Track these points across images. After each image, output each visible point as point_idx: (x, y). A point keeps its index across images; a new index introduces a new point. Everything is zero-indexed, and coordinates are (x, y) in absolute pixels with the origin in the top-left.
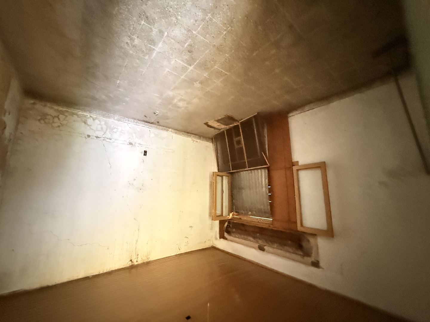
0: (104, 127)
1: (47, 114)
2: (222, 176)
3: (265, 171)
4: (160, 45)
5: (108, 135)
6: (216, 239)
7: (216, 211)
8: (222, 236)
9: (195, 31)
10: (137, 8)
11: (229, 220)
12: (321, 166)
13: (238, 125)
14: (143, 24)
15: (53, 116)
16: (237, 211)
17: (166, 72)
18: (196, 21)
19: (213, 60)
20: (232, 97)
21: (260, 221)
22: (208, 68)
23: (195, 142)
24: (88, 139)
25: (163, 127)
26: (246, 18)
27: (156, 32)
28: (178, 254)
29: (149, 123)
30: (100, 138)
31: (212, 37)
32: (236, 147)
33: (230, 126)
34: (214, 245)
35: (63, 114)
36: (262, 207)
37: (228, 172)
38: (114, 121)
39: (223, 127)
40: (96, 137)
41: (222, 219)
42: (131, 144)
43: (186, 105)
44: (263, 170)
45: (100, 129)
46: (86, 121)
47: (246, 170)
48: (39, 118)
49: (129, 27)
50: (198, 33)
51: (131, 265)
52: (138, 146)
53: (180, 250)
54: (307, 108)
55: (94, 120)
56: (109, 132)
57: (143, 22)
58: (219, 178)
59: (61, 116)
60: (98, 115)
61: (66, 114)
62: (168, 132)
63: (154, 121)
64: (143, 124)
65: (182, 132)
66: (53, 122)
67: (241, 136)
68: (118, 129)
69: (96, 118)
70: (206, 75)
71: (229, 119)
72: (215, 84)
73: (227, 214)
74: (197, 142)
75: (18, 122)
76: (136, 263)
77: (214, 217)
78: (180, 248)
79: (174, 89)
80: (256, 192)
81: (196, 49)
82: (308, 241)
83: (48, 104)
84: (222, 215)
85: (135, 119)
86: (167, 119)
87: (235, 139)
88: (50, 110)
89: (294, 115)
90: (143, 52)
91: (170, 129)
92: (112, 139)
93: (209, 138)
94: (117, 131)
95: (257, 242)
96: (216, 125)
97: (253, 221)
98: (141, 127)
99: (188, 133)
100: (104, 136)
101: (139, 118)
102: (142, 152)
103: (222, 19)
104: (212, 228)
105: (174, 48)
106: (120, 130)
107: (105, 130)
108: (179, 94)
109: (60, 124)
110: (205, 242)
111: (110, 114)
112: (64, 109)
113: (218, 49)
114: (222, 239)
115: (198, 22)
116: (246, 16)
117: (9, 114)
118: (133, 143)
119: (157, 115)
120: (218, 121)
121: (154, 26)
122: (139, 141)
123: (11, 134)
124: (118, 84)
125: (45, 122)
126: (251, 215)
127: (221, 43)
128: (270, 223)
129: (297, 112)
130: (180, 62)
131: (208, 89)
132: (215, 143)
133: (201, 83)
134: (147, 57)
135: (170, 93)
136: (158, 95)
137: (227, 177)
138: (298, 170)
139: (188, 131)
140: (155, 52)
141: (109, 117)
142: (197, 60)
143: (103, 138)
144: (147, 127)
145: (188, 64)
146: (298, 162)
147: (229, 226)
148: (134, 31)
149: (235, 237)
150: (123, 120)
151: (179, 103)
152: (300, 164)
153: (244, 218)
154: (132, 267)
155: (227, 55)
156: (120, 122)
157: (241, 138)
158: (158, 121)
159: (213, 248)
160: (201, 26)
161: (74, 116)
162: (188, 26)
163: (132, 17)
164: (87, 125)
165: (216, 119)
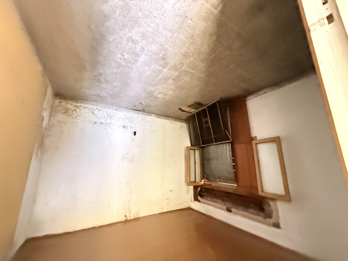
0: (106, 115)
1: (69, 109)
2: (194, 150)
3: (229, 146)
4: (142, 57)
5: (108, 121)
6: (191, 201)
7: (190, 178)
8: (196, 199)
9: (166, 45)
10: (126, 35)
11: (201, 185)
12: (276, 140)
13: (206, 108)
14: (131, 45)
15: (72, 110)
16: (208, 178)
17: (147, 74)
18: (167, 39)
19: (181, 63)
20: (199, 88)
21: (227, 187)
22: (178, 69)
23: (172, 123)
24: (95, 125)
25: (148, 113)
26: (203, 33)
27: (139, 49)
28: (161, 212)
29: (137, 110)
30: (103, 123)
31: (179, 48)
32: (205, 126)
33: (199, 109)
34: (190, 207)
35: (79, 108)
36: (228, 175)
37: (199, 146)
38: (113, 111)
39: (193, 111)
40: (100, 123)
41: (195, 184)
42: (124, 127)
43: (163, 97)
44: (227, 144)
45: (103, 117)
46: (94, 112)
47: (214, 145)
48: (64, 112)
49: (121, 47)
50: (169, 46)
51: (125, 219)
52: (130, 128)
53: (162, 209)
54: (261, 92)
55: (99, 111)
56: (109, 119)
57: (130, 44)
58: (192, 152)
59: (77, 110)
60: (102, 107)
61: (81, 108)
62: (152, 116)
63: (141, 109)
64: (132, 112)
65: (162, 116)
66: (73, 114)
67: (208, 117)
68: (115, 116)
69: (100, 109)
70: (177, 74)
71: (198, 104)
72: (184, 80)
73: (200, 181)
74: (174, 123)
75: (51, 116)
76: (129, 219)
77: (189, 183)
78: (163, 208)
79: (154, 85)
80: (222, 162)
81: (168, 57)
82: (269, 205)
83: (69, 102)
84: (195, 181)
85: (127, 108)
86: (150, 107)
87: (204, 120)
88: (70, 105)
89: (251, 99)
90: (131, 62)
91: (153, 114)
92: (111, 124)
93: (184, 120)
94: (115, 118)
95: (225, 205)
96: (188, 109)
97: (221, 187)
98: (131, 114)
99: (166, 116)
100: (105, 122)
101: (130, 107)
102: (133, 133)
103: (185, 35)
104: (188, 192)
105: (152, 58)
106: (116, 117)
107: (106, 118)
108: (158, 89)
109: (77, 116)
110: (182, 203)
111: (109, 106)
112: (79, 105)
113: (184, 55)
114: (196, 202)
115: (168, 39)
116: (202, 31)
117: (46, 111)
118: (126, 126)
119: (143, 104)
120: (189, 106)
121: (138, 45)
122: (130, 125)
123: (46, 124)
124: (115, 85)
125: (67, 115)
126: (219, 181)
127: (186, 51)
128: (235, 188)
129: (253, 96)
130: (157, 66)
131: (179, 84)
132: (188, 124)
133: (174, 80)
134: (134, 66)
135: (152, 89)
136: (143, 91)
137: (199, 151)
138: (256, 144)
139: (167, 115)
140: (140, 62)
141: (109, 108)
142: (169, 64)
143: (105, 124)
144: (136, 113)
145: (163, 68)
146: (256, 137)
147: (202, 190)
148: (124, 50)
149: (207, 200)
150: (119, 110)
151: (158, 95)
152: (258, 138)
153: (214, 184)
154: (126, 221)
155: (191, 59)
156: (117, 111)
157: (208, 119)
158: (144, 109)
159: (189, 209)
160: (170, 42)
161: (86, 109)
162: (161, 43)
163: (123, 41)
164: (94, 115)
165: (188, 105)
